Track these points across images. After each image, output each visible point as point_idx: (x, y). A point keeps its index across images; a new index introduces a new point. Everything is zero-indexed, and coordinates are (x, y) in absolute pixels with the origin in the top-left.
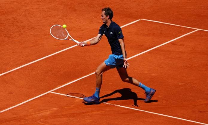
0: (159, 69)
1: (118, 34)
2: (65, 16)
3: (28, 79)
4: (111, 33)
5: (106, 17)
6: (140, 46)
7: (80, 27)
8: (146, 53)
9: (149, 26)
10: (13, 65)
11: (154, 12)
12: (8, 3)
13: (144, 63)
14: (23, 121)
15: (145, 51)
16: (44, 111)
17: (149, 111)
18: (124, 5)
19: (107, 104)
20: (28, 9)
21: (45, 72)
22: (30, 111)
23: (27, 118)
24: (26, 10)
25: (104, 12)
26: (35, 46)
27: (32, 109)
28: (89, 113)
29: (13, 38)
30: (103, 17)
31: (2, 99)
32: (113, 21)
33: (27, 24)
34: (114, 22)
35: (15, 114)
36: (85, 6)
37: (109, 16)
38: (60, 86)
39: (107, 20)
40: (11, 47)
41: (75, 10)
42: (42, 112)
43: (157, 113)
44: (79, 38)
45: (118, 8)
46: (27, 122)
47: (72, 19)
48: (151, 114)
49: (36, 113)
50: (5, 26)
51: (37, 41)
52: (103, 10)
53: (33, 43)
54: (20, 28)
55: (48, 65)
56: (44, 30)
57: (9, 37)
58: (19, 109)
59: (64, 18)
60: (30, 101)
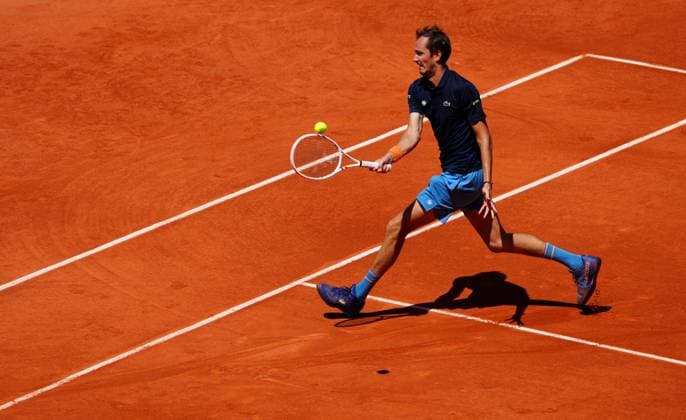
0: (642, 212)
1: (469, 107)
2: (347, 46)
3: (233, 243)
4: (447, 103)
5: (432, 56)
6: (581, 139)
7: (392, 78)
8: (601, 160)
9: (611, 78)
10: (185, 198)
11: (625, 33)
12: (170, 6)
13: (595, 194)
14: (216, 372)
15: (598, 154)
16: (283, 342)
17: (612, 345)
18: (533, 10)
19: (479, 322)
20: (231, 22)
21: (286, 221)
22: (240, 341)
23: (229, 365)
24: (226, 26)
25: (425, 40)
26: (253, 138)
27: (245, 338)
28: (421, 351)
29: (186, 114)
30: (421, 58)
31: (152, 306)
32: (450, 68)
33: (230, 70)
34: (453, 73)
35: (193, 353)
36: (411, 13)
37: (440, 54)
38: (331, 265)
39: (432, 66)
40: (179, 144)
41: (378, 27)
42: (276, 344)
43: (635, 350)
44: (392, 113)
45: (513, 21)
46: (228, 377)
47: (369, 53)
48: (616, 352)
49: (258, 348)
50: (161, 75)
51: (260, 125)
52: (419, 35)
53: (248, 129)
54: (207, 82)
55: (295, 198)
56: (282, 90)
57: (174, 111)
58: (205, 336)
59: (346, 51)
60: (239, 311)
